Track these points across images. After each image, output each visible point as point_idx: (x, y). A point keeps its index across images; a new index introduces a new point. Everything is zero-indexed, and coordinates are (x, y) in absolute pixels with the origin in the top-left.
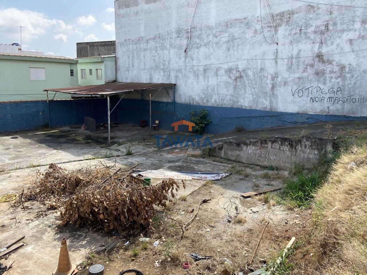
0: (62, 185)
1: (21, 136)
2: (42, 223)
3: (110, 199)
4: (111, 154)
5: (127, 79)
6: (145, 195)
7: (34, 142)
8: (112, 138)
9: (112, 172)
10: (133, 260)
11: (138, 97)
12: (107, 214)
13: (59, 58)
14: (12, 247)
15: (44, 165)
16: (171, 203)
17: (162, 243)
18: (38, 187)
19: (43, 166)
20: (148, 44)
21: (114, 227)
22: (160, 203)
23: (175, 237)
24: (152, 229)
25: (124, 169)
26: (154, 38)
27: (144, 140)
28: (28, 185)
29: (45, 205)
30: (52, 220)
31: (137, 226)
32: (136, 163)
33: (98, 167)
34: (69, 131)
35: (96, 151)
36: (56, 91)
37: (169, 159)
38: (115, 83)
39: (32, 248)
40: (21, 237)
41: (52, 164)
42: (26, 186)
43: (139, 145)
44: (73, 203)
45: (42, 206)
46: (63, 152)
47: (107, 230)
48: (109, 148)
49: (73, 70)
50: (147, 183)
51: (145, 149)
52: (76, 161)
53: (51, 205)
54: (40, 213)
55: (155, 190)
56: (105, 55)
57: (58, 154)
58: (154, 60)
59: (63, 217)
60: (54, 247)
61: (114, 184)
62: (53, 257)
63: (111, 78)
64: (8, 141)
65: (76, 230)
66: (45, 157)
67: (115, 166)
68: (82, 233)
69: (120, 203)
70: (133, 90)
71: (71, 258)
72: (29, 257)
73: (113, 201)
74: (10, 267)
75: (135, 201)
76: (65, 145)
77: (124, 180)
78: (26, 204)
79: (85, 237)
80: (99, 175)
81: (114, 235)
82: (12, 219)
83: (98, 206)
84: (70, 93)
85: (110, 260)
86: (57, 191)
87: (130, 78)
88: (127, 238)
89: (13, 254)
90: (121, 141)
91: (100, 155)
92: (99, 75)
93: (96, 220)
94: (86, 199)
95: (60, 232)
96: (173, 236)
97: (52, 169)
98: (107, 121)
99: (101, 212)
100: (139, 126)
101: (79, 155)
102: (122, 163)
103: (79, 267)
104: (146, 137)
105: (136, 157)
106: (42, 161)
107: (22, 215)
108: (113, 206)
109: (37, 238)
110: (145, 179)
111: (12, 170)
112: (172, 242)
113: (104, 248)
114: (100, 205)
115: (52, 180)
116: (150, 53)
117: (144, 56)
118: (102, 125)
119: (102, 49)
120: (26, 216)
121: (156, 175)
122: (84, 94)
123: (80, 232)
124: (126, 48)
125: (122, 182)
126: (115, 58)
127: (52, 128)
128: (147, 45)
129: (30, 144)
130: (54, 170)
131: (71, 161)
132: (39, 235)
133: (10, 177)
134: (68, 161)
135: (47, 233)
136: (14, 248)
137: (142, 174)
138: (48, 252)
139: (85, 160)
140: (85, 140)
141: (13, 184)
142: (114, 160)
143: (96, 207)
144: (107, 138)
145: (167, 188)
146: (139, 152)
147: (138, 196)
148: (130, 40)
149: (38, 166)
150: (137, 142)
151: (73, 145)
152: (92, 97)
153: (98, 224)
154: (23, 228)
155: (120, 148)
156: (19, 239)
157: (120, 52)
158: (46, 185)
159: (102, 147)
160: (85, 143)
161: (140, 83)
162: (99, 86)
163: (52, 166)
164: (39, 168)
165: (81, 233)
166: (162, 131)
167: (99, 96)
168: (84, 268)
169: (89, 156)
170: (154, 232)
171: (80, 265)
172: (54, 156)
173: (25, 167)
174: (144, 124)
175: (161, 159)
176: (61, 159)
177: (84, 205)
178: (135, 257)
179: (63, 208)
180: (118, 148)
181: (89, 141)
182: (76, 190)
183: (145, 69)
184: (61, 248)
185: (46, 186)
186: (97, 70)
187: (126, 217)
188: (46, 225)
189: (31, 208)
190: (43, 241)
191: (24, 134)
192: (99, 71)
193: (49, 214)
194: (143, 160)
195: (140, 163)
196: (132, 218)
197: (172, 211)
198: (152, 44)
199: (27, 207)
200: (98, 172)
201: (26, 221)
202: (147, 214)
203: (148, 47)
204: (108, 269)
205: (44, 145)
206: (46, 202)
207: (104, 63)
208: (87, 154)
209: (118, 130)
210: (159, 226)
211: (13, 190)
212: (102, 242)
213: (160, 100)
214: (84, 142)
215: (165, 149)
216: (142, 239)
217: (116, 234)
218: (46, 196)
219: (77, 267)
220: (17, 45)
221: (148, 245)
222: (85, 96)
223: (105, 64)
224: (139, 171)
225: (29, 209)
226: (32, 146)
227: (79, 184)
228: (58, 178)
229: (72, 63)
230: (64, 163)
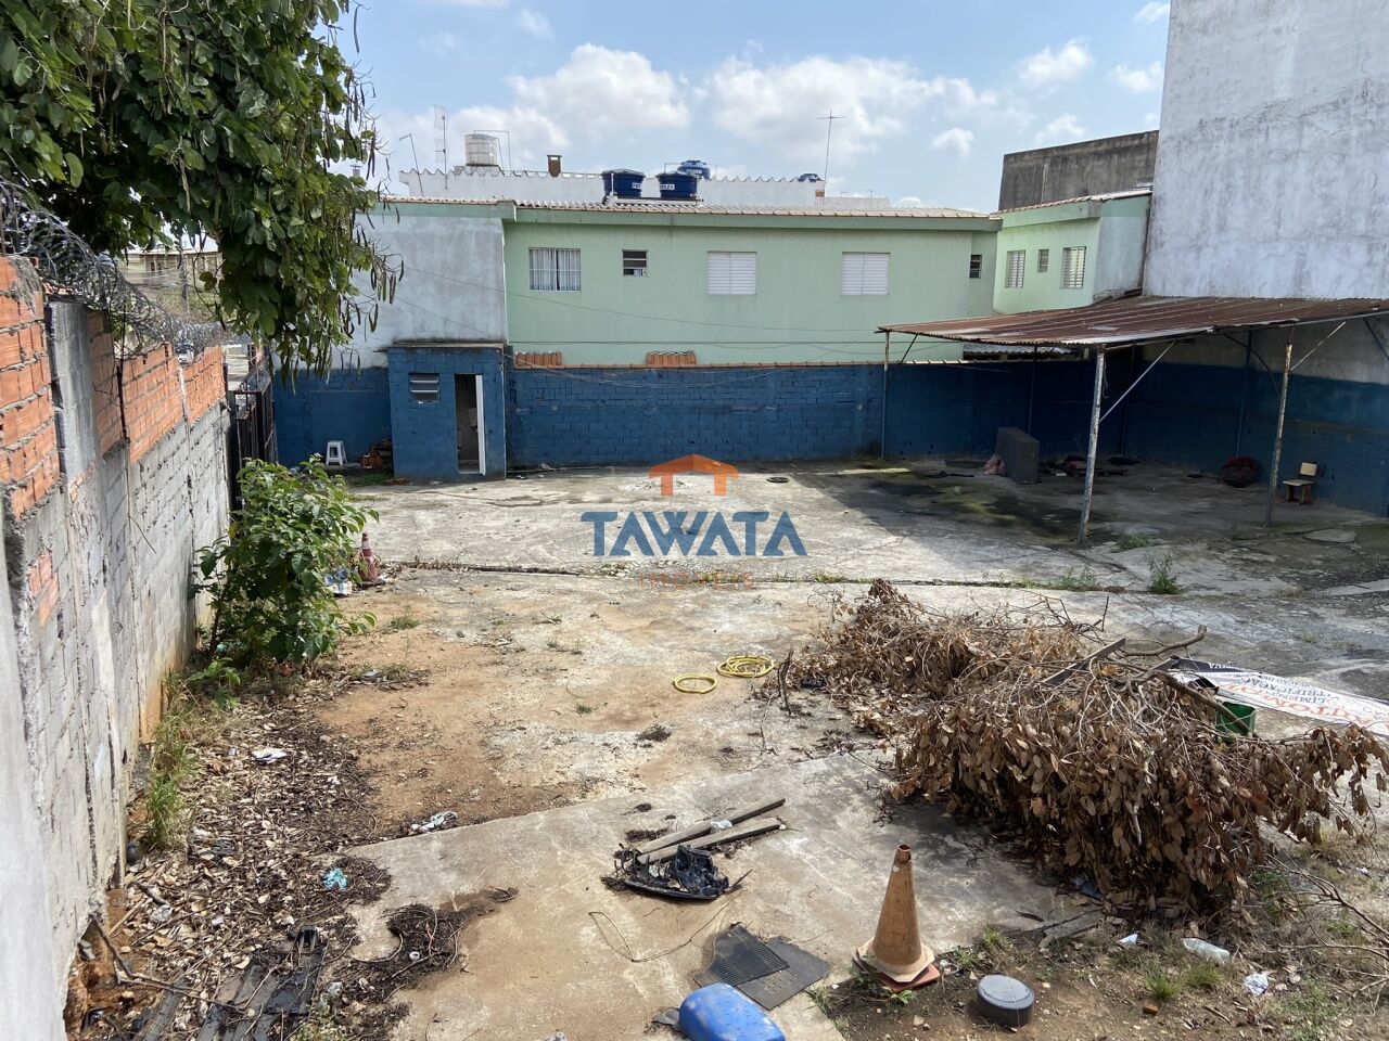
0: (908, 659)
1: (797, 478)
2: (838, 772)
3: (1075, 749)
4: (1089, 578)
5: (1187, 281)
6: (1227, 771)
7: (834, 500)
8: (1096, 517)
9: (1089, 647)
10: (1148, 1013)
11: (1231, 357)
12: (1058, 802)
13: (938, 215)
14: (746, 823)
15: (856, 582)
16: (1344, 831)
17: (1281, 987)
18: (833, 650)
19: (851, 581)
20: (1306, 130)
21: (1082, 860)
22: (1292, 820)
23: (1349, 985)
24: (1242, 918)
25: (1137, 646)
26: (1336, 105)
27: (1235, 538)
28: (805, 638)
29: (849, 713)
30: (867, 772)
31: (1179, 888)
32: (1193, 631)
33: (1034, 620)
34: (943, 474)
35: (1032, 560)
36: (916, 332)
37: (1351, 640)
38: (1135, 299)
39: (801, 845)
40: (775, 799)
41: (880, 581)
42: (799, 638)
43: (1210, 557)
44: (938, 731)
45: (840, 715)
46: (919, 545)
47: (1052, 865)
48: (1082, 552)
49: (978, 257)
50: (1237, 724)
51: (1236, 579)
52: (959, 584)
53: (865, 717)
54: (834, 736)
55: (1276, 760)
56: (1106, 192)
57: (902, 549)
58: (1327, 199)
59: (902, 770)
60: (869, 863)
61: (1097, 696)
62: (862, 896)
63: (1120, 277)
64: (759, 488)
65: (944, 829)
66: (861, 555)
67: (1099, 626)
68: (963, 846)
69: (1112, 774)
70: (1209, 329)
71: (920, 922)
72: (791, 871)
73: (1087, 760)
74: (737, 887)
75: (1179, 785)
76: (925, 523)
77: (1136, 691)
78: (796, 698)
79: (972, 862)
80: (1036, 651)
81: (1079, 891)
82: (753, 735)
83: (1028, 764)
84: (961, 340)
85: (1056, 981)
86: (891, 676)
87: (1203, 277)
88: (1134, 918)
89: (747, 848)
90: (1131, 531)
91: (1044, 575)
92: (1073, 270)
93: (1016, 812)
94: (984, 725)
95: (891, 820)
96: (1339, 977)
97: (878, 600)
98: (1087, 450)
99: (1035, 789)
100: (1219, 481)
101: (969, 565)
102: (1131, 619)
103: (944, 963)
104: (1246, 528)
105: (1194, 608)
106: (851, 567)
107: (783, 731)
108: (1085, 779)
109: (821, 817)
110: (1226, 704)
111: (765, 580)
112: (1333, 999)
113: (1037, 925)
114: (1037, 761)
115: (876, 634)
116: (1312, 171)
117: (1280, 184)
118: (1061, 461)
119: (1100, 167)
120: (793, 735)
121: (1281, 699)
122: (1008, 344)
123: (956, 839)
124: (1199, 156)
125: (1126, 696)
126: (1147, 198)
127: (891, 462)
128: (1300, 137)
129: (821, 505)
130: (886, 602)
131: (941, 583)
132: (825, 809)
133: (757, 601)
134: (930, 580)
135: (849, 808)
136: (752, 829)
137: (1217, 680)
138: (848, 876)
139: (987, 584)
140: (993, 511)
141: (762, 624)
142: (1101, 602)
143: (1019, 766)
144: (1077, 515)
145: (1334, 765)
146: (1209, 589)
147: (1196, 767)
148: (1223, 119)
149: (838, 581)
150: (1201, 547)
151: (950, 526)
152: (1036, 355)
153: (1019, 831)
154: (782, 772)
155: (1128, 558)
156: (768, 804)
157: (1169, 175)
158: (857, 647)
159: (1055, 547)
160: (991, 525)
161: (1245, 300)
162: (1068, 311)
163: (879, 588)
164: (838, 587)
165: (957, 845)
166: (1325, 511)
167: (1062, 351)
168: (961, 972)
169: (1005, 572)
170: (1254, 932)
171: (950, 956)
172: (888, 553)
173: (800, 576)
174: (1244, 473)
175: (1310, 634)
176: (907, 569)
177: (976, 746)
178: (1159, 1006)
179: (903, 737)
180: (1116, 558)
181: (1007, 517)
182: (951, 688)
183: (1277, 240)
184: (894, 876)
185: (856, 652)
186: (1068, 250)
187: (1135, 839)
188: (848, 782)
189: (809, 714)
190: (835, 833)
191: (804, 470)
192: (1074, 254)
193: (859, 749)
194: (1224, 625)
195: (1211, 635)
196: (1160, 849)
197: (1344, 867)
198: (1326, 126)
199: (797, 708)
200: (1032, 639)
201: (792, 753)
202: (1226, 851)
203: (1306, 144)
204: (1047, 1011)
205: (859, 515)
206: (855, 706)
207: (1099, 225)
208: (996, 564)
209: (1123, 488)
210: (1276, 916)
211: (762, 643)
212: (1032, 900)
213: (1335, 373)
214: (988, 518)
215: (1334, 591)
216: (1196, 944)
217: (1085, 890)
218: (856, 684)
219: (939, 958)
220: (813, 178)
221: (1221, 977)
222: (1010, 350)
223: (1102, 226)
224: (1205, 668)
225: (803, 714)
226: (825, 514)
227: (963, 666)
228: (895, 634)
229: (981, 230)
230: (917, 583)
